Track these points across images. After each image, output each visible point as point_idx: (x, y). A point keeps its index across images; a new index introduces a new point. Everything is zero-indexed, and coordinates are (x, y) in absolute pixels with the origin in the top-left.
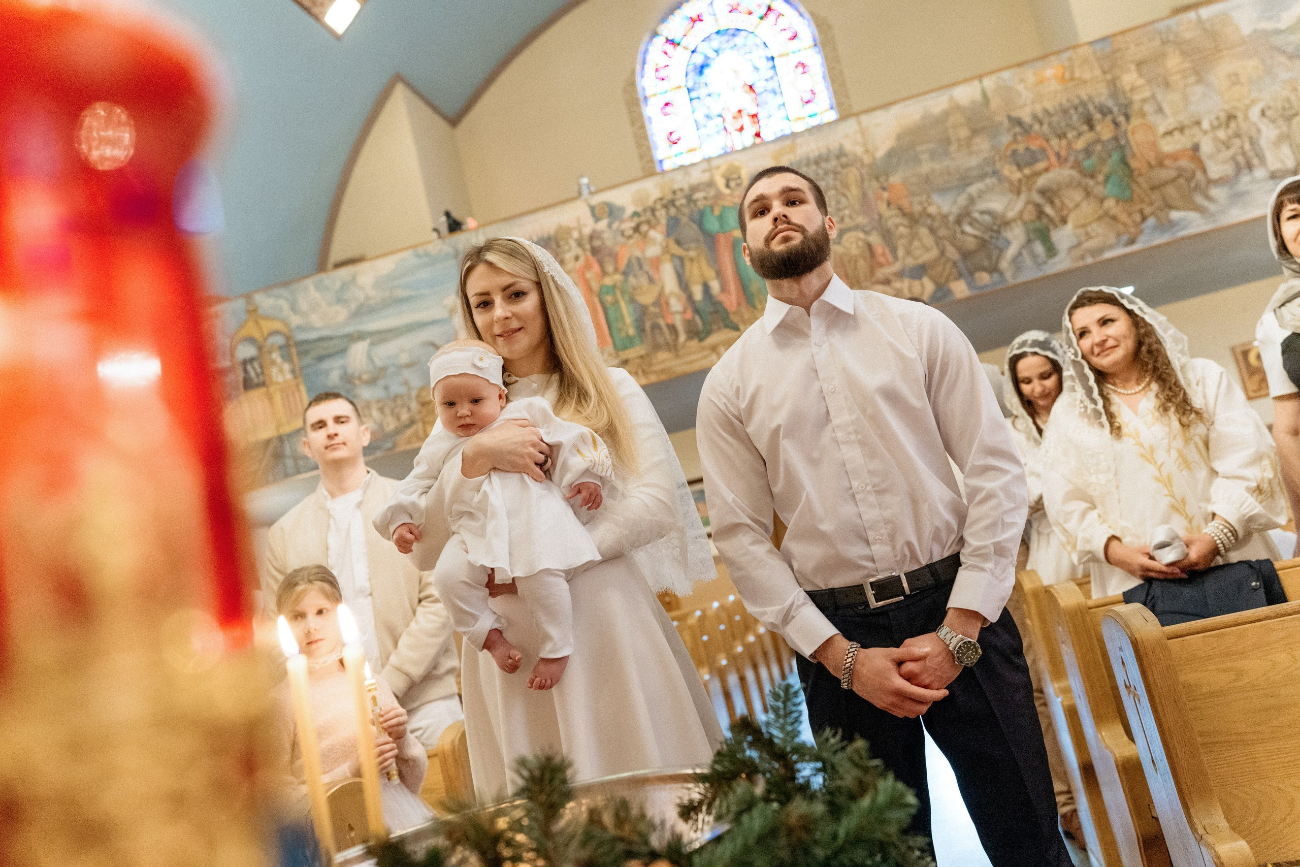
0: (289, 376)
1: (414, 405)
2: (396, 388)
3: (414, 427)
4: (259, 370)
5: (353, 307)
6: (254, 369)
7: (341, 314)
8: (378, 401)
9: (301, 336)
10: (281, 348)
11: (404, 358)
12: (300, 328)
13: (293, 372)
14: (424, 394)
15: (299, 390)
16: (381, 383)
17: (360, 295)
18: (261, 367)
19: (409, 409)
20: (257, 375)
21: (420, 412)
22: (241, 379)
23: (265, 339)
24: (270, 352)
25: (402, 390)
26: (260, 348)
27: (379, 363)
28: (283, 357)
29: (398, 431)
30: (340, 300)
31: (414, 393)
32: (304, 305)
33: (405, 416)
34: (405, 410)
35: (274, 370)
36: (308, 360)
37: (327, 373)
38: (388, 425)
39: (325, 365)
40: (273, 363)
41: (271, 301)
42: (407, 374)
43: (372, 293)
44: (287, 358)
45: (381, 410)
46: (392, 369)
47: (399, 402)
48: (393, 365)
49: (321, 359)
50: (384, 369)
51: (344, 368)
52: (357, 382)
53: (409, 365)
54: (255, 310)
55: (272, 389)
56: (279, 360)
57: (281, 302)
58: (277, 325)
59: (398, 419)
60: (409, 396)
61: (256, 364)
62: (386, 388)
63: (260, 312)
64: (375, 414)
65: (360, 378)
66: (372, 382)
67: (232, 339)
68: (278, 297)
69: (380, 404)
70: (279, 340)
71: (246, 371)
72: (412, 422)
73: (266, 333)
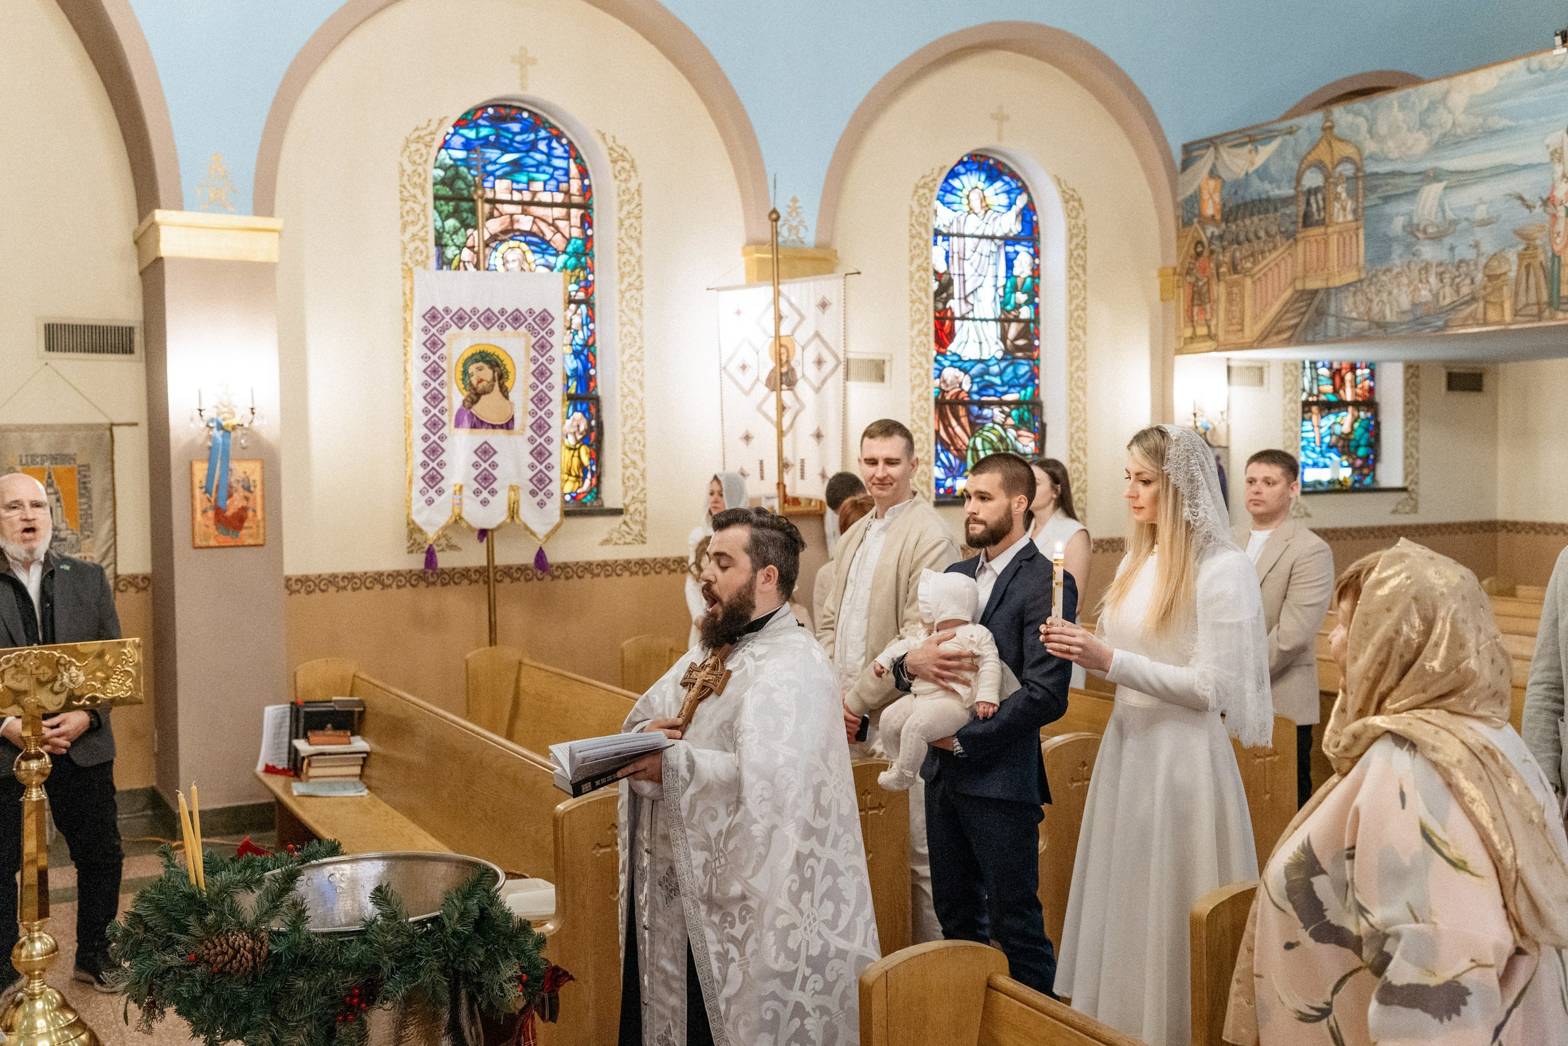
0: (1350, 217)
1: (1479, 277)
2: (1464, 252)
3: (1474, 307)
4: (1321, 203)
5: (1436, 136)
6: (1317, 203)
7: (1420, 142)
8: (1440, 264)
9: (1371, 168)
10: (1348, 178)
11: (1481, 213)
12: (1372, 157)
13: (1355, 211)
14: (1495, 263)
15: (1357, 236)
16: (1448, 241)
17: (1447, 119)
18: (1324, 200)
19: (1473, 282)
20: (1318, 210)
21: (1485, 288)
22: (1301, 214)
23: (1335, 167)
24: (1336, 185)
25: (1470, 254)
26: (1326, 179)
27: (1450, 215)
28: (1348, 191)
29: (1454, 307)
30: (1423, 125)
31: (1483, 261)
32: (1382, 128)
33: (1465, 290)
34: (1468, 281)
35: (1337, 205)
36: (1373, 199)
37: (1390, 219)
38: (1444, 298)
39: (1390, 209)
40: (1337, 198)
41: (1350, 118)
42: (1480, 234)
43: (1461, 118)
44: (1353, 194)
45: (1440, 276)
46: (1464, 224)
47: (1464, 269)
48: (1467, 219)
49: (1387, 199)
50: (1454, 223)
51: (1410, 215)
52: (1420, 235)
53: (1484, 223)
54: (1331, 128)
55: (1330, 230)
56: (1344, 195)
57: (1360, 120)
58: (1349, 151)
59: (1458, 292)
60: (1476, 264)
61: (1320, 196)
62: (1452, 249)
63: (1336, 131)
64: (1433, 279)
65: (1425, 231)
66: (1437, 238)
67: (1302, 162)
68: (1357, 114)
69: (1441, 269)
70: (1348, 169)
71: (1308, 204)
72: (1474, 299)
73: (1337, 156)
